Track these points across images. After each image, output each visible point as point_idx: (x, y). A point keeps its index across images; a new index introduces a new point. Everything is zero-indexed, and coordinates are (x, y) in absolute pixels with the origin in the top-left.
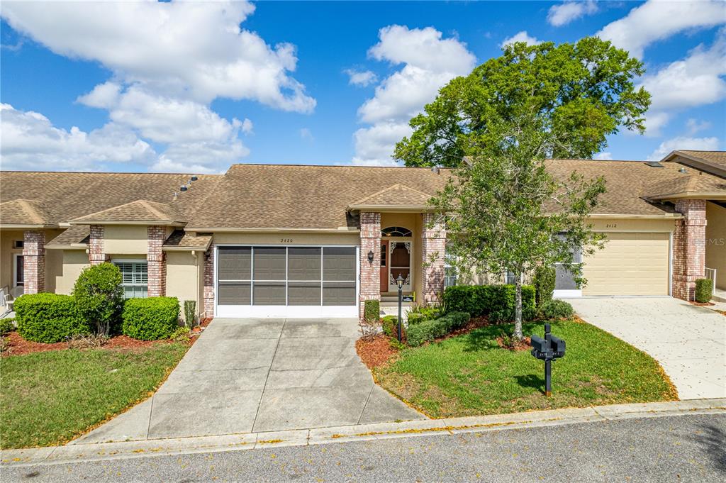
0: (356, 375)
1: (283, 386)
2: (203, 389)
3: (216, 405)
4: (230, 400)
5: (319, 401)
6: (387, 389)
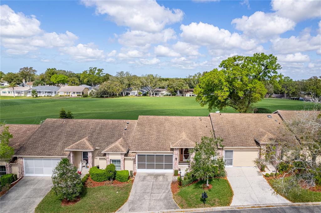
0: (170, 195)
1: (154, 199)
2: (137, 199)
3: (141, 204)
4: (143, 202)
5: (161, 203)
6: (175, 200)
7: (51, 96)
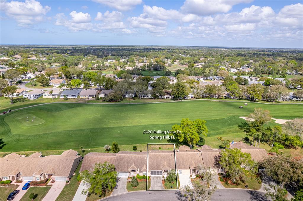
0: (162, 185)
6: (164, 187)
7: (75, 98)
